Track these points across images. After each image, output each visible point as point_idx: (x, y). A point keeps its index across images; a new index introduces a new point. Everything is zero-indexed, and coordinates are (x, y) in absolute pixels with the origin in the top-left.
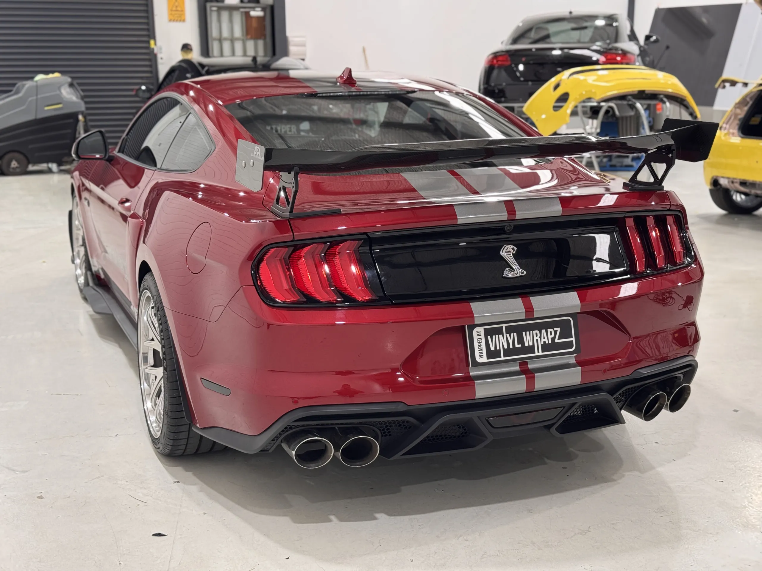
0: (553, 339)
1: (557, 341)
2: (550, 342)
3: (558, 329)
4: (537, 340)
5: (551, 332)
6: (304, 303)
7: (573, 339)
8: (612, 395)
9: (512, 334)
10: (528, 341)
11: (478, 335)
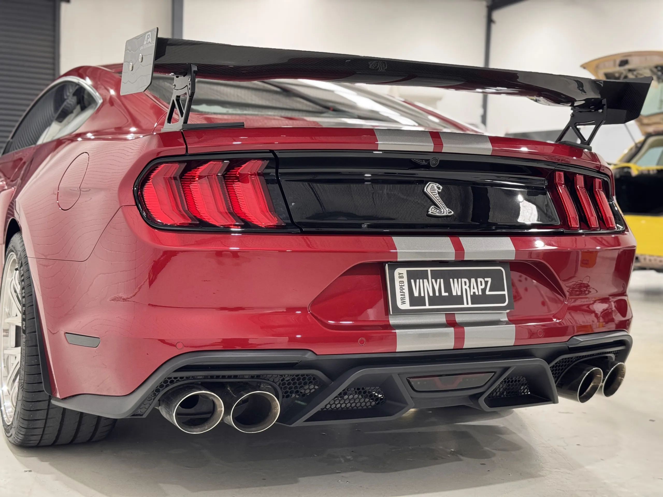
0: (484, 290)
1: (488, 293)
2: (480, 293)
3: (489, 280)
4: (466, 290)
5: (481, 282)
6: (196, 226)
7: (506, 293)
8: (549, 363)
9: (438, 280)
10: (456, 290)
11: (401, 277)
